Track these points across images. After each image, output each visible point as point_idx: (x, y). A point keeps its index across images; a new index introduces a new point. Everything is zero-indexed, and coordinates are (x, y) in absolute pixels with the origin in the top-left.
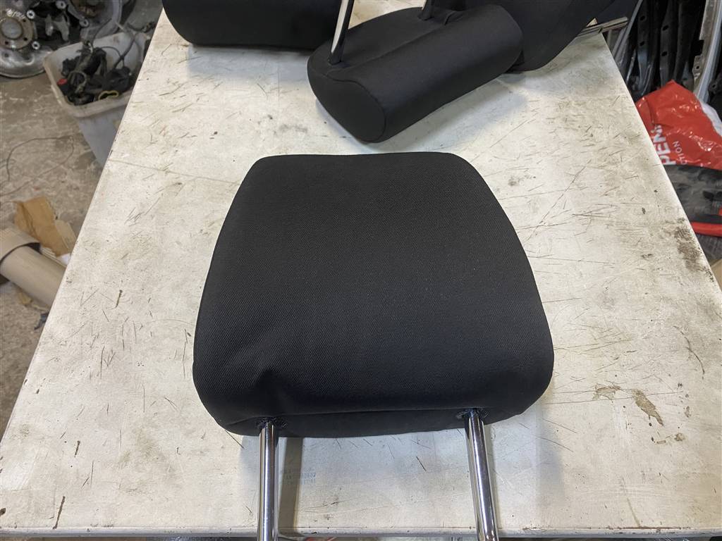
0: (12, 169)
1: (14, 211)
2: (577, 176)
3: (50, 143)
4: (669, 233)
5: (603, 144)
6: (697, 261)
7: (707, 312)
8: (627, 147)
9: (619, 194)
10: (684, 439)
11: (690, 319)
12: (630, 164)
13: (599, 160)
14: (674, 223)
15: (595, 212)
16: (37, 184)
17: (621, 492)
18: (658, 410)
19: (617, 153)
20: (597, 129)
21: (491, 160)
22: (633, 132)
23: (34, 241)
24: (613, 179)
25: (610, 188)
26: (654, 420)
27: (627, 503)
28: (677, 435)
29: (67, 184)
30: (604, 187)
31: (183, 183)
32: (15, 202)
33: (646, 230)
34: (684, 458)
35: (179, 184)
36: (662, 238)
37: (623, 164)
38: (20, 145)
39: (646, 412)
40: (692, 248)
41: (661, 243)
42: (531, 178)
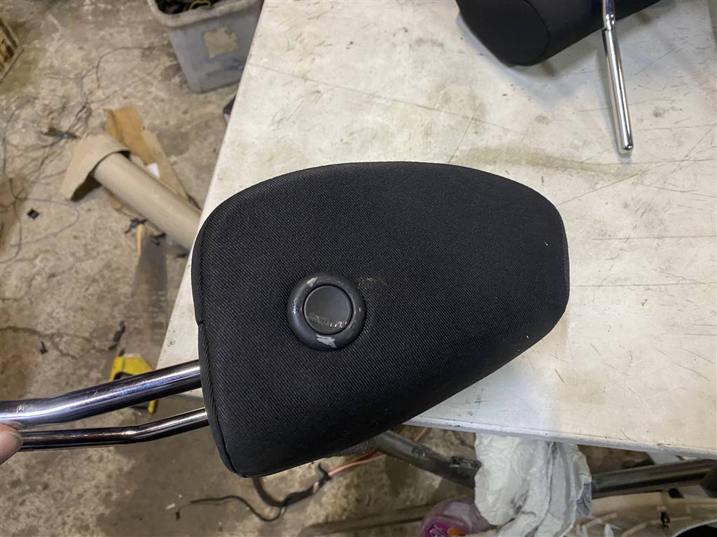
0: (101, 76)
1: (105, 119)
3: (137, 52)
16: (125, 94)
21: (635, 88)
23: (124, 148)
29: (153, 95)
31: (322, 91)
32: (105, 110)
35: (318, 92)
38: (109, 53)
42: (677, 110)
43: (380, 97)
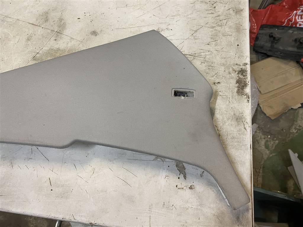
2: (196, 31)
4: (236, 71)
5: (220, 13)
6: (244, 89)
7: (237, 120)
8: (233, 17)
9: (216, 45)
10: (194, 188)
11: (225, 122)
12: (230, 27)
13: (212, 23)
14: (240, 65)
15: (197, 54)
17: (149, 212)
18: (186, 171)
19: (225, 19)
20: (219, 3)
21: (151, 17)
22: (240, 8)
24: (216, 35)
25: (213, 40)
26: (182, 176)
27: (149, 218)
28: (191, 186)
30: (209, 40)
33: (223, 68)
34: (190, 198)
36: (230, 73)
37: (226, 27)
39: (179, 171)
40: (245, 82)
41: (228, 76)
42: (169, 30)
43: (10, 18)
